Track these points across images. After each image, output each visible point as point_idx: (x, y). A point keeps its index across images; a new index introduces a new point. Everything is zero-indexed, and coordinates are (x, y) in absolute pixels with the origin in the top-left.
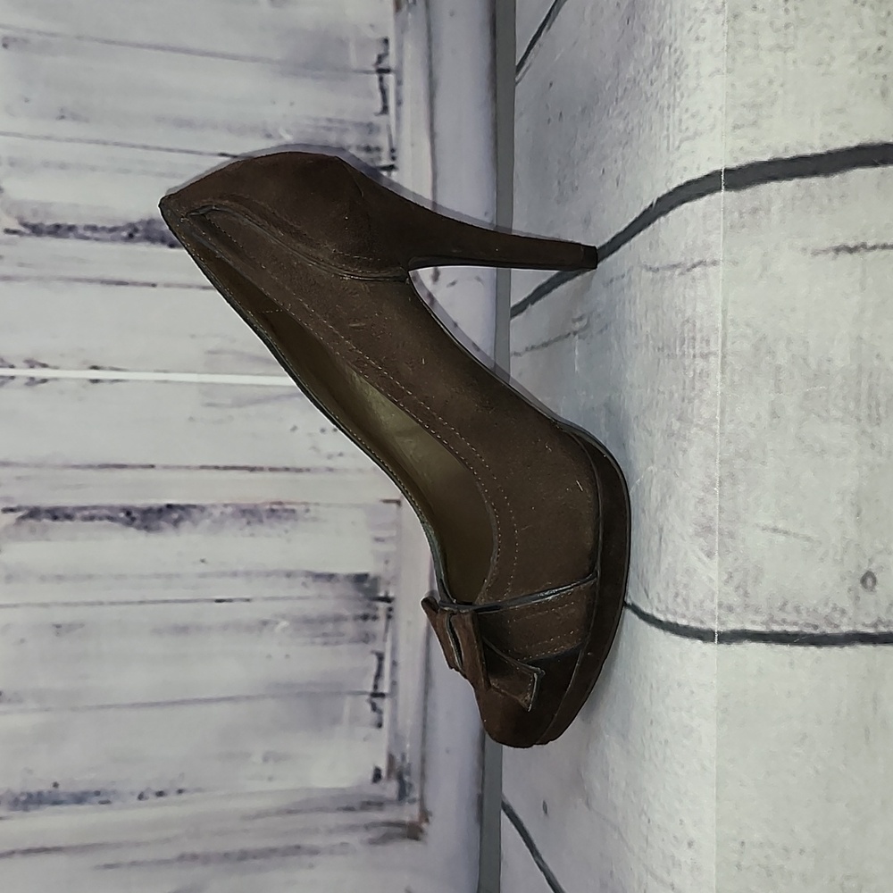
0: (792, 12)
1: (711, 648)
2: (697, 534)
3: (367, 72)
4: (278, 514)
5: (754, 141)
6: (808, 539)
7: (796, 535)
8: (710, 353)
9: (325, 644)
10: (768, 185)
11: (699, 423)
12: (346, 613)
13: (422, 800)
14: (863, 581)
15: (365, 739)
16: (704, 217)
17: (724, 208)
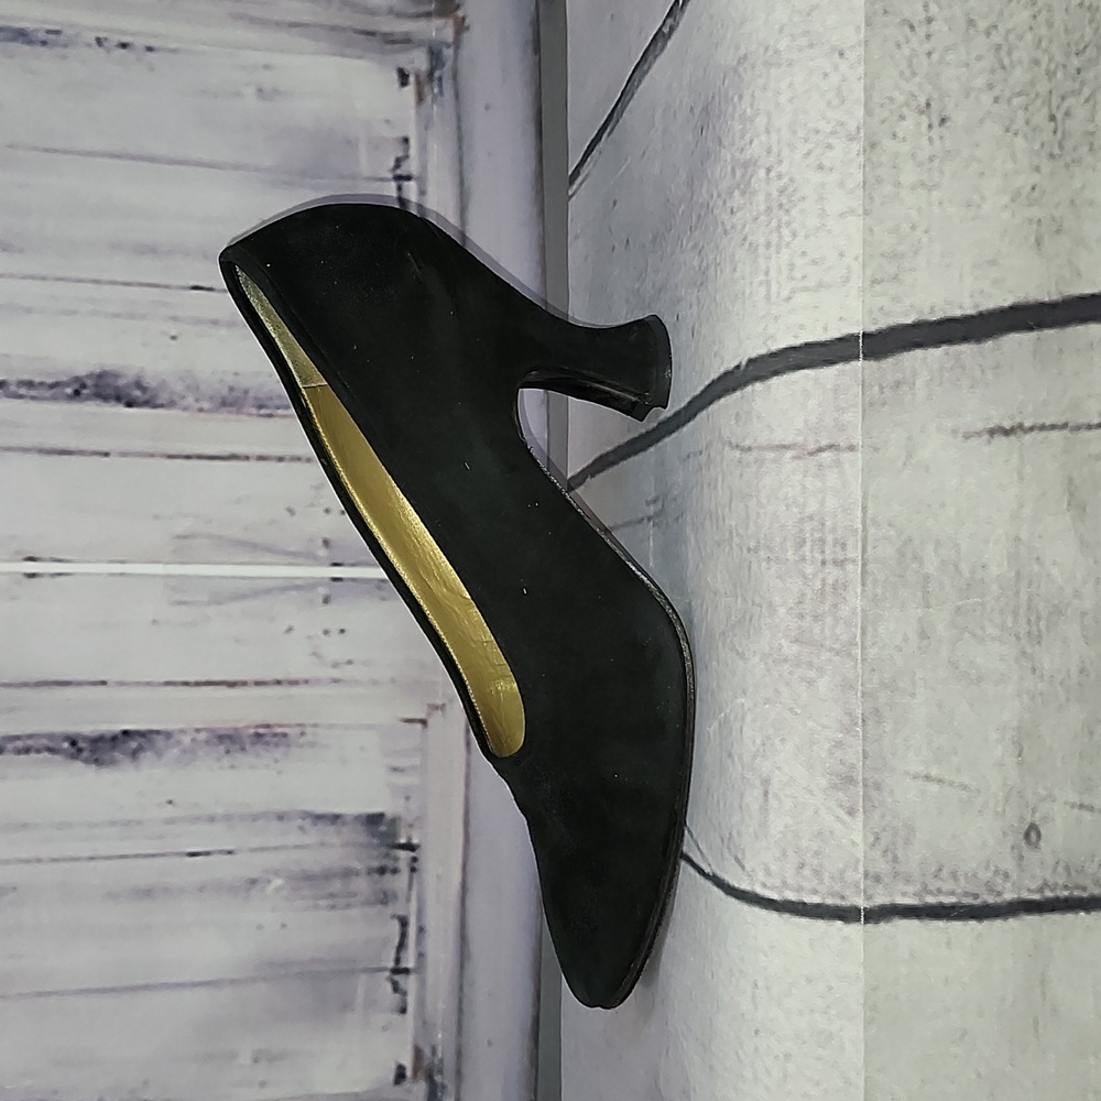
0: (937, 143)
1: (855, 930)
2: (834, 787)
3: (383, 180)
4: (267, 739)
5: (896, 299)
6: (965, 787)
7: (951, 784)
8: (846, 560)
9: (333, 907)
10: (912, 353)
11: (834, 646)
12: (358, 866)
14: (1027, 835)
15: (384, 1029)
16: (836, 390)
17: (863, 381)
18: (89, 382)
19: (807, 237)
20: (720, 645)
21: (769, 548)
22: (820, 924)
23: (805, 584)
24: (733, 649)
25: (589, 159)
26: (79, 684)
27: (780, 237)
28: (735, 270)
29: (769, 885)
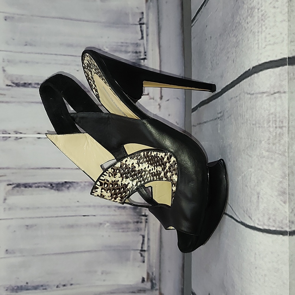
1: (286, 238)
2: (279, 195)
3: (136, 25)
8: (283, 126)
9: (123, 232)
11: (279, 153)
12: (130, 221)
13: (160, 289)
15: (138, 267)
16: (280, 75)
17: (288, 72)
19: (270, 29)
20: (243, 153)
21: (259, 124)
22: (275, 236)
23: (270, 134)
24: (247, 154)
25: (198, 14)
26: (53, 168)
27: (262, 29)
28: (248, 40)
29: (259, 224)
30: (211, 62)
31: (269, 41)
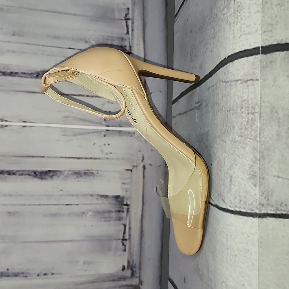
1: (256, 220)
3: (122, 20)
4: (88, 174)
5: (271, 37)
7: (285, 179)
8: (255, 112)
9: (105, 221)
10: (275, 53)
11: (251, 137)
12: (113, 210)
13: (140, 277)
15: (120, 256)
16: (253, 63)
17: (261, 60)
18: (41, 73)
19: (245, 19)
20: (218, 139)
21: (233, 110)
22: (246, 218)
23: (243, 120)
24: (222, 140)
25: (180, 10)
26: (37, 157)
27: (237, 20)
28: (225, 31)
29: (231, 206)
30: (191, 55)
31: (244, 31)
